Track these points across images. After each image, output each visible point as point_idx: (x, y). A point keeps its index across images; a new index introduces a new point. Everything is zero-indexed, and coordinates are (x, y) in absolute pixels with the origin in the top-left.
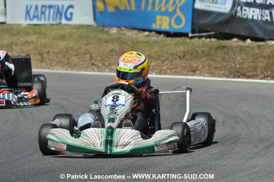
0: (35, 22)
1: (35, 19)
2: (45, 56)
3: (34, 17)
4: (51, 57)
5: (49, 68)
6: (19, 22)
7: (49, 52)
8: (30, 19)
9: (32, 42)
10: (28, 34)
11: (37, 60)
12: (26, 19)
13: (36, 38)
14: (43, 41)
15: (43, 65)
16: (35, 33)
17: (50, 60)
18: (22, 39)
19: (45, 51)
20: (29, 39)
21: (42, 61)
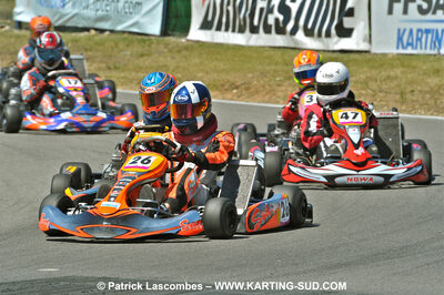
0: (409, 51)
1: (410, 48)
2: (409, 96)
3: (408, 44)
4: (415, 98)
5: (409, 112)
6: (387, 51)
7: (412, 91)
8: (404, 48)
9: (396, 78)
10: (392, 66)
11: (396, 101)
12: (398, 48)
13: (402, 73)
14: (409, 76)
15: (404, 108)
16: (403, 66)
17: (413, 101)
18: (383, 73)
19: (409, 89)
20: (392, 74)
21: (402, 103)
